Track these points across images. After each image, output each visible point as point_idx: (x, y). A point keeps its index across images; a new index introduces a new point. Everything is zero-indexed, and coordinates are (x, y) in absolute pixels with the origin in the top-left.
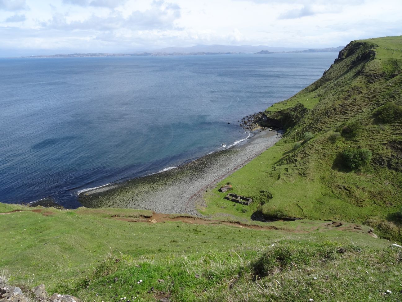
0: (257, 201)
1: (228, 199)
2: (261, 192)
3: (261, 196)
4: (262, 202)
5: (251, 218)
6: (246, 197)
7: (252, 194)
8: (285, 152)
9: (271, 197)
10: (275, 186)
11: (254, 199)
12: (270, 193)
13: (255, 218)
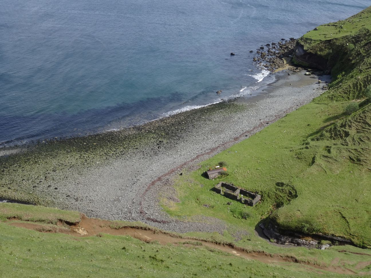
0: (269, 199)
1: (218, 191)
2: (278, 184)
4: (277, 203)
5: (255, 229)
6: (250, 191)
7: (262, 186)
8: (328, 117)
9: (294, 196)
10: (304, 176)
11: (264, 195)
12: (294, 188)
13: (263, 229)
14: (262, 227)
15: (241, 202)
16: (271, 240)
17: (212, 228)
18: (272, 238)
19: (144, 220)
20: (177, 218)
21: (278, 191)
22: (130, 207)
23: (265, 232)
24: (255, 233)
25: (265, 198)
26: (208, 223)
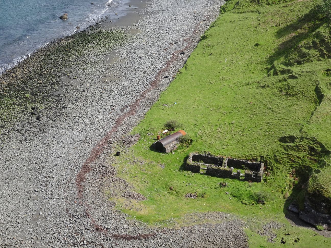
0: (280, 166)
1: (196, 170)
2: (283, 140)
3: (290, 152)
4: (296, 169)
5: (285, 217)
6: (242, 160)
7: (258, 148)
8: (278, 29)
9: (321, 152)
10: (317, 119)
11: (268, 161)
12: (316, 140)
13: (298, 214)
14: (295, 210)
15: (239, 179)
16: (319, 227)
17: (224, 229)
18: (318, 224)
19: (110, 240)
20: (161, 225)
21: (289, 150)
22: (71, 225)
23: (303, 216)
24: (289, 222)
25: (273, 165)
26: (214, 223)
